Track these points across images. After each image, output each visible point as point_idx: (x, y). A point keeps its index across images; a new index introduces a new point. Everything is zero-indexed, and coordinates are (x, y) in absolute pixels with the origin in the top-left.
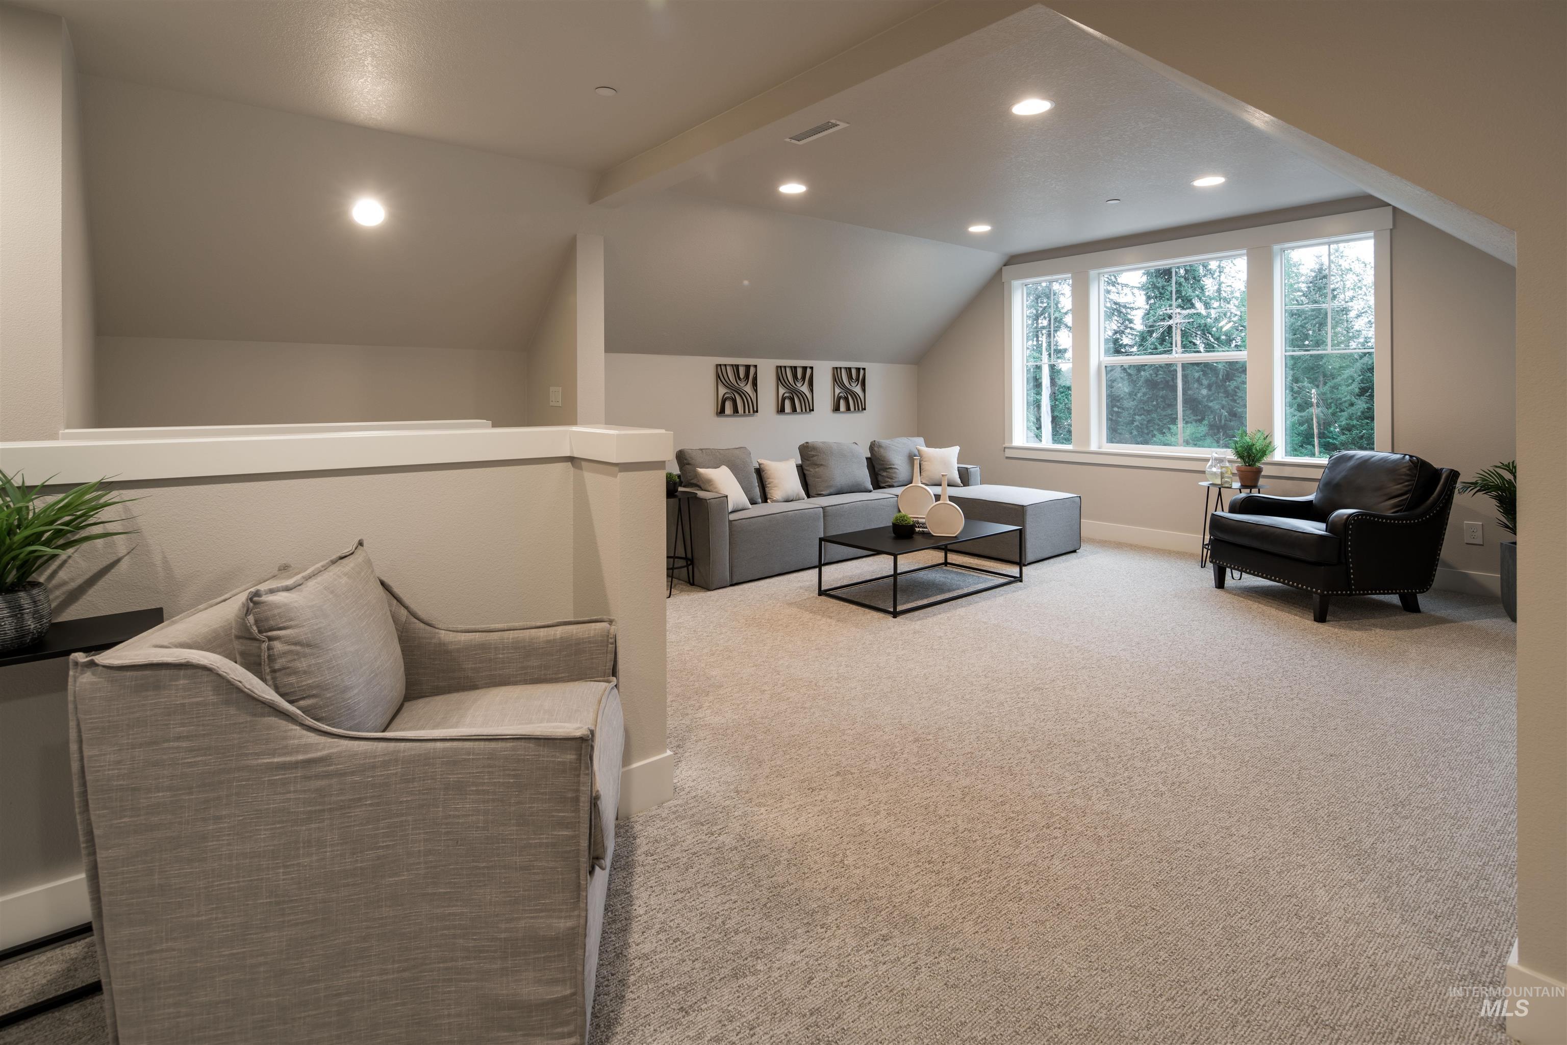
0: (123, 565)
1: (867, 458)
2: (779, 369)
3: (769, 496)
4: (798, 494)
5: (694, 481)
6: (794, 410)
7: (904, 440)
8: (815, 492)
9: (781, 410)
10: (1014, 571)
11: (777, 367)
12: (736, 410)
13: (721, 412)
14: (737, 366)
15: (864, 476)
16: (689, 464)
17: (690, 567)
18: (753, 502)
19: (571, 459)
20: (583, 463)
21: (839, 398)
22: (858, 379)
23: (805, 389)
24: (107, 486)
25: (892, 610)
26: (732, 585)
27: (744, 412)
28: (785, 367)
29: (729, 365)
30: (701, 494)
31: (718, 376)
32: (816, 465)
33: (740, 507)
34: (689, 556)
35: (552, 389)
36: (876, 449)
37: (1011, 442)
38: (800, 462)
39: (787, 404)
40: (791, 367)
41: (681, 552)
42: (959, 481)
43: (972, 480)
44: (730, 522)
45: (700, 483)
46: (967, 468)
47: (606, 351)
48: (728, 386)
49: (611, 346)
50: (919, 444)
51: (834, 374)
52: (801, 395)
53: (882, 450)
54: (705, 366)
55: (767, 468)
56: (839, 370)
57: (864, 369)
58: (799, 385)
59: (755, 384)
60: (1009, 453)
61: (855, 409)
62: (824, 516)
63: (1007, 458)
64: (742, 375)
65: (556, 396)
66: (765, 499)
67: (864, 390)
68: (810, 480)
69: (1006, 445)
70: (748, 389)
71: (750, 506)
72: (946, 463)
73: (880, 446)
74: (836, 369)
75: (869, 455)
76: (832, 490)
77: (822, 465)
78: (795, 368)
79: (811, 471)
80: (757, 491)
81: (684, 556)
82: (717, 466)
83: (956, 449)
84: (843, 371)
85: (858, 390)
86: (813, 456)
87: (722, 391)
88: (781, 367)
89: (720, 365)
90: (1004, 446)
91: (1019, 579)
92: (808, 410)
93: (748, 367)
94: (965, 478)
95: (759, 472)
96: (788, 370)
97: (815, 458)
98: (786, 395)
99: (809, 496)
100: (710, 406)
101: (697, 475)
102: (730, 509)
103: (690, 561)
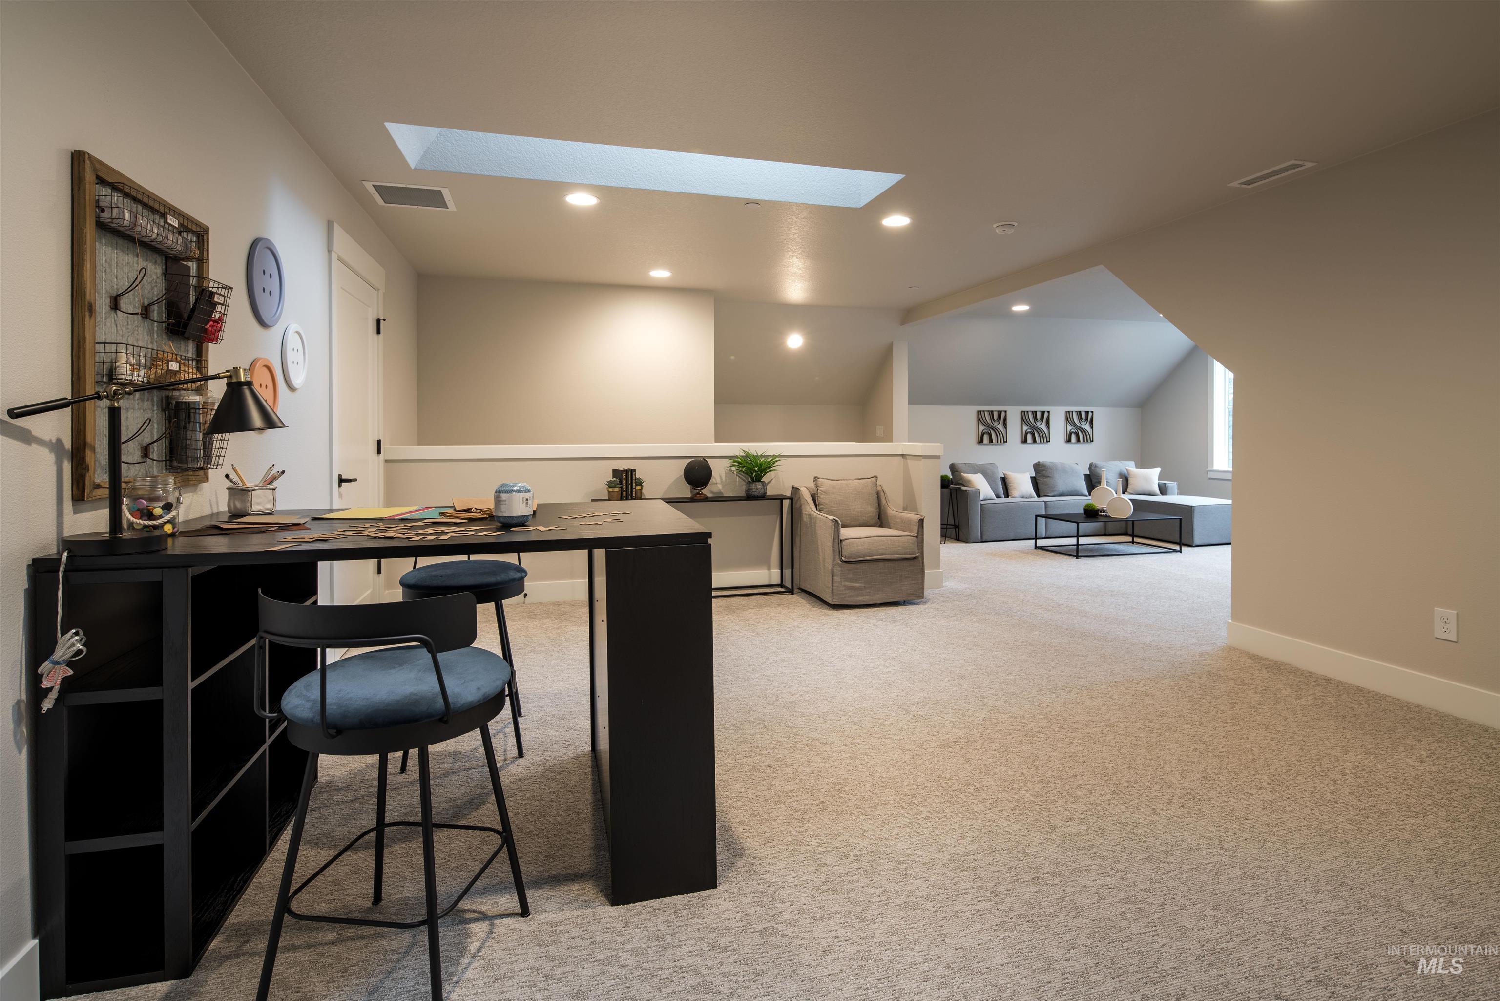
0: (773, 481)
1: (1085, 475)
2: (1023, 413)
3: (1010, 494)
4: (1030, 495)
5: (960, 482)
6: (1034, 441)
7: (1117, 463)
8: (1043, 494)
9: (1025, 441)
10: (1178, 548)
11: (1022, 412)
12: (991, 441)
13: (981, 441)
14: (992, 412)
15: (1083, 486)
16: (957, 471)
17: (957, 529)
18: (998, 497)
19: (902, 455)
20: (908, 457)
21: (1071, 434)
22: (1087, 419)
23: (1043, 427)
24: (780, 456)
25: (1075, 555)
26: (981, 542)
27: (997, 442)
28: (1028, 412)
29: (987, 411)
30: (963, 488)
31: (979, 418)
32: (1044, 476)
33: (989, 498)
34: (957, 524)
35: (877, 427)
36: (1093, 468)
37: (1213, 466)
38: (1034, 475)
39: (1029, 437)
40: (1032, 412)
41: (951, 521)
42: (1158, 492)
43: (1169, 491)
44: (981, 504)
45: (964, 483)
46: (1165, 484)
47: (908, 404)
48: (986, 424)
49: (912, 401)
50: (1130, 467)
51: (1066, 416)
52: (1040, 431)
53: (1097, 469)
54: (968, 413)
55: (1009, 477)
56: (1071, 413)
57: (1092, 412)
58: (1038, 423)
59: (1005, 424)
60: (1211, 475)
61: (1084, 441)
62: (1046, 507)
63: (1210, 479)
64: (996, 417)
65: (880, 430)
66: (1007, 495)
67: (1092, 428)
68: (1040, 486)
69: (1209, 469)
70: (1000, 427)
71: (995, 498)
72: (1148, 479)
73: (1096, 466)
74: (1068, 414)
75: (1088, 473)
76: (1055, 493)
77: (1048, 477)
78: (1036, 412)
79: (1041, 481)
80: (1001, 491)
81: (953, 524)
82: (975, 473)
83: (1158, 470)
84: (1074, 413)
85: (1087, 427)
86: (1043, 471)
87: (982, 428)
88: (1024, 412)
89: (980, 411)
90: (1207, 469)
91: (1180, 551)
92: (1045, 441)
93: (1000, 413)
94: (1163, 490)
95: (1004, 480)
96: (1030, 414)
97: (1044, 472)
98: (1028, 431)
99: (1039, 496)
100: (974, 438)
101: (962, 478)
102: (982, 498)
103: (957, 526)
